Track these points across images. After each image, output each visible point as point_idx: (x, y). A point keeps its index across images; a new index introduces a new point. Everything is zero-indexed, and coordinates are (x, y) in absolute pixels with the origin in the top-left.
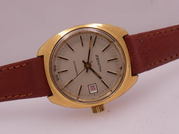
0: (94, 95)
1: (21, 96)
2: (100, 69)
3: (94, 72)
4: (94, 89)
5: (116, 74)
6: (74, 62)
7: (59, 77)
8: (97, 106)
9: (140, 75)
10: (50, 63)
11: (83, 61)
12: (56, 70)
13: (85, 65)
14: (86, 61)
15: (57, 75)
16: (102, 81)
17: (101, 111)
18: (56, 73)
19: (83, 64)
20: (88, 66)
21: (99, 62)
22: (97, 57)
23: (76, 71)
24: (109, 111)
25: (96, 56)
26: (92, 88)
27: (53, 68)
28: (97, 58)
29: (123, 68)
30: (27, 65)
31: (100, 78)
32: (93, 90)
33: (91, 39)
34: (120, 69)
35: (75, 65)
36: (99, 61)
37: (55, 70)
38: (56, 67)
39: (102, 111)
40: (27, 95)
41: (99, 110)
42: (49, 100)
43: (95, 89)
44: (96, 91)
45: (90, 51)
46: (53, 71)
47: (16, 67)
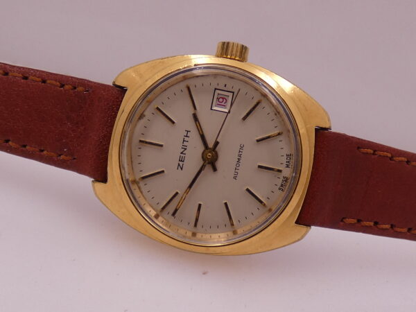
0: (225, 86)
1: (389, 155)
2: (187, 136)
3: (203, 137)
4: (221, 100)
5: (158, 109)
6: (235, 178)
7: (284, 160)
8: (230, 58)
10: (287, 200)
11: (215, 169)
12: (282, 178)
13: (216, 159)
14: (208, 167)
15: (288, 166)
16: (195, 108)
17: (228, 43)
18: (287, 172)
19: (219, 164)
20: (210, 158)
21: (182, 153)
22: (181, 165)
23: (240, 156)
25: (182, 169)
26: (223, 104)
27: (288, 186)
28: (181, 163)
29: (136, 115)
30: (344, 218)
31: (195, 117)
32: (223, 98)
33: (176, 210)
34: (144, 116)
35: (237, 171)
36: (182, 155)
37: (286, 179)
38: (279, 184)
39: (224, 43)
40: (375, 151)
41: (230, 49)
42: (329, 120)
43: (218, 99)
44: (217, 92)
45: (190, 186)
46: (289, 181)
47: (372, 224)
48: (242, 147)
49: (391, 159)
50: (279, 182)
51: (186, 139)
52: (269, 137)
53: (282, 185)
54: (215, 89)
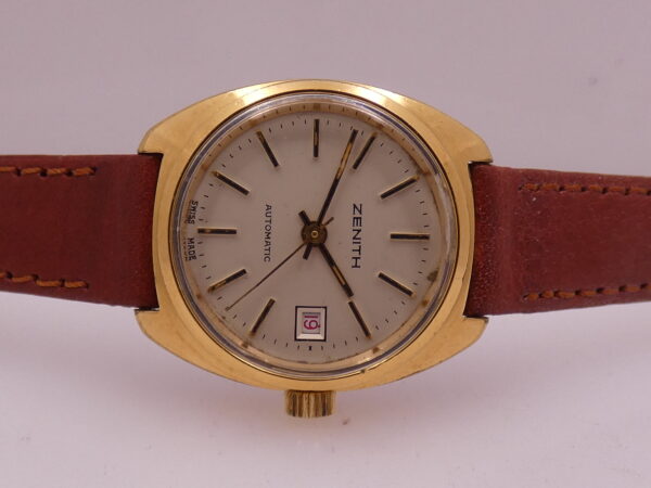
0: (310, 348)
1: (40, 283)
2: (356, 258)
3: (331, 262)
4: (313, 325)
5: (409, 293)
6: (269, 207)
7: (198, 249)
8: (310, 392)
9: (496, 321)
10: (181, 187)
11: (303, 215)
12: (196, 219)
13: (303, 230)
14: (313, 217)
15: (191, 240)
16: (351, 304)
17: (316, 415)
18: (191, 231)
19: (299, 226)
20: (314, 236)
21: (359, 231)
22: (357, 212)
23: (268, 243)
24: (345, 423)
25: (355, 206)
26: (310, 320)
27: (184, 209)
28: (357, 215)
29: (439, 277)
30: (92, 174)
31: (348, 291)
32: (311, 328)
33: (352, 140)
34: (429, 278)
35: (269, 219)
36: (357, 228)
37: (190, 219)
38: (198, 210)
39: (324, 414)
40: (62, 286)
41: (313, 407)
42: (140, 324)
43: (318, 326)
44: (321, 337)
45: (336, 182)
46: (184, 219)
47: (50, 171)
48: (267, 257)
49: (36, 278)
50: (199, 213)
51: (356, 254)
52: (229, 280)
53: (194, 209)
54: (325, 340)
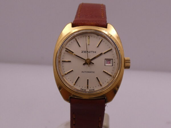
0: (114, 62)
6: (82, 72)
7: (92, 88)
8: (124, 64)
11: (84, 64)
12: (85, 89)
15: (90, 90)
16: (104, 53)
17: (130, 62)
19: (86, 66)
23: (90, 72)
25: (82, 52)
26: (108, 63)
28: (84, 52)
32: (110, 62)
38: (82, 88)
40: (100, 121)
44: (112, 60)
47: (74, 123)
48: (94, 72)
49: (98, 127)
52: (99, 81)
54: (112, 59)
